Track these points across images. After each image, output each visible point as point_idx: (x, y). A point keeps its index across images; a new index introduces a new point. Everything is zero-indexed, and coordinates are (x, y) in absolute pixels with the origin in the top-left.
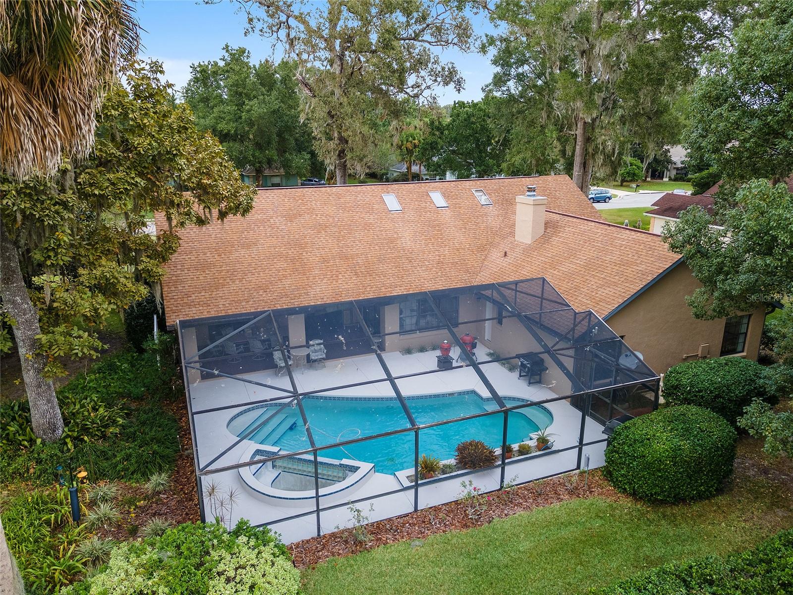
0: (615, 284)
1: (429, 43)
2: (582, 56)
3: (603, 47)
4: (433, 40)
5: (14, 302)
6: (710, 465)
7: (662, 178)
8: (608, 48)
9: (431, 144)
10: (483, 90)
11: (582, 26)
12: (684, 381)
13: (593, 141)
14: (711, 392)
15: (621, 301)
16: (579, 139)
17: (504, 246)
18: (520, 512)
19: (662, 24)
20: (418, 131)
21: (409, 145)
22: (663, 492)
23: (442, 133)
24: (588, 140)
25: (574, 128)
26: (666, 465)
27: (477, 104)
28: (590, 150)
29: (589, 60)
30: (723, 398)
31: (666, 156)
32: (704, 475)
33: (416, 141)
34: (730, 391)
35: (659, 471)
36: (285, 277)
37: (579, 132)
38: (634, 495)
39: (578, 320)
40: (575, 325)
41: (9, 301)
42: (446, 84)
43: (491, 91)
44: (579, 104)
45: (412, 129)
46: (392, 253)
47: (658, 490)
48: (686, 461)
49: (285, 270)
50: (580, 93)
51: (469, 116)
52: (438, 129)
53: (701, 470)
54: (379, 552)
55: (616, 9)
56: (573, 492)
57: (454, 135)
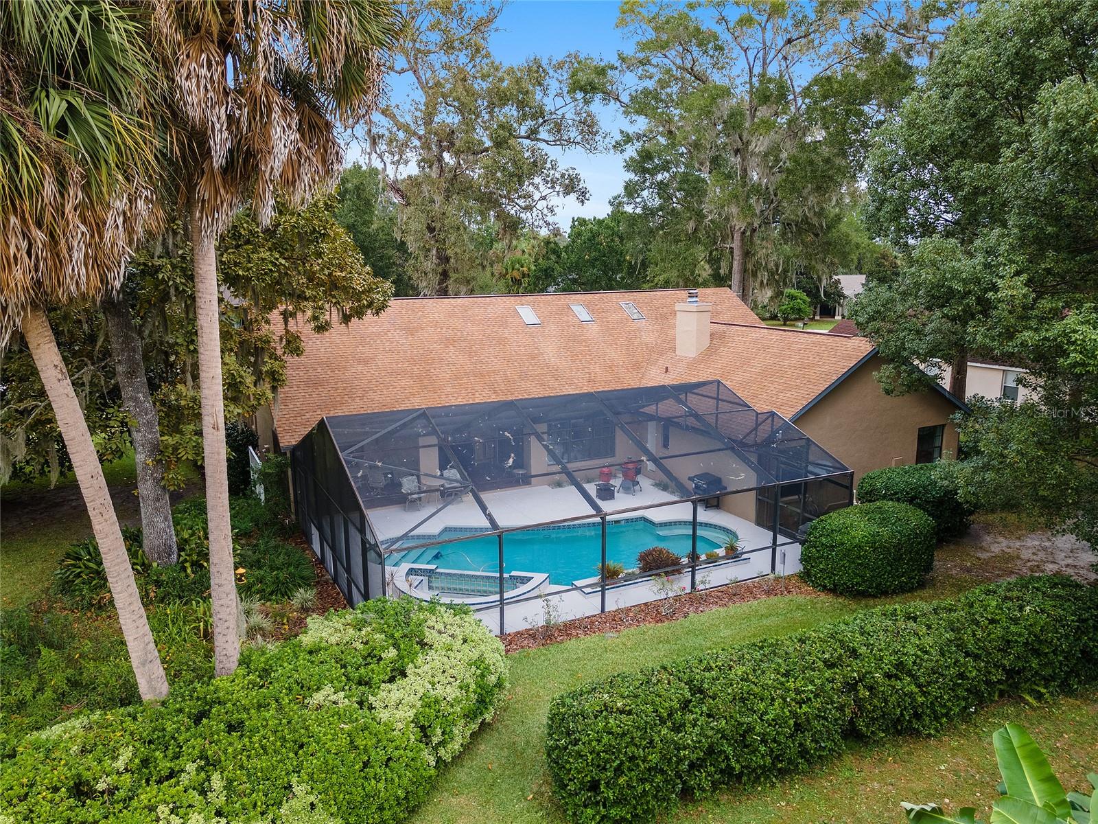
0: (797, 387)
1: (547, 142)
2: (736, 155)
3: (760, 144)
4: (552, 138)
5: (136, 400)
6: (910, 553)
7: (833, 316)
8: (766, 144)
9: (546, 270)
10: (611, 203)
11: (733, 122)
12: (878, 486)
13: (754, 255)
14: (907, 493)
15: (805, 403)
16: (737, 252)
17: (663, 363)
18: (715, 608)
19: (823, 118)
20: (527, 256)
21: (516, 274)
22: (864, 581)
23: (559, 257)
24: (747, 254)
25: (730, 241)
26: (866, 551)
27: (603, 221)
28: (750, 266)
29: (743, 160)
30: (921, 499)
31: (836, 288)
32: (905, 564)
33: (525, 269)
34: (927, 492)
35: (859, 558)
36: (413, 395)
37: (736, 245)
38: (834, 590)
39: (760, 420)
40: (758, 425)
41: (131, 398)
42: (567, 193)
43: (620, 204)
44: (734, 210)
45: (518, 255)
46: (535, 370)
47: (858, 579)
48: (885, 547)
49: (412, 388)
50: (736, 197)
51: (594, 235)
52: (554, 252)
53: (901, 559)
54: (571, 644)
55: (773, 103)
56: (769, 592)
57: (574, 258)
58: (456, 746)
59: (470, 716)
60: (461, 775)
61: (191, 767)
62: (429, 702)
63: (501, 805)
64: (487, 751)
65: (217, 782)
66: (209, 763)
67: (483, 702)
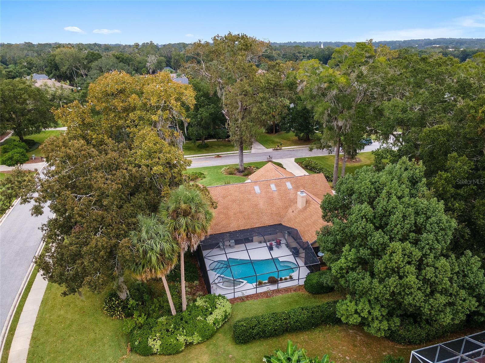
17: (293, 209)
18: (280, 295)
38: (309, 292)
39: (304, 244)
46: (256, 210)
56: (295, 290)
58: (220, 325)
59: (223, 321)
60: (221, 330)
61: (181, 328)
62: (216, 319)
63: (226, 336)
64: (226, 326)
65: (185, 331)
66: (183, 328)
67: (225, 318)
